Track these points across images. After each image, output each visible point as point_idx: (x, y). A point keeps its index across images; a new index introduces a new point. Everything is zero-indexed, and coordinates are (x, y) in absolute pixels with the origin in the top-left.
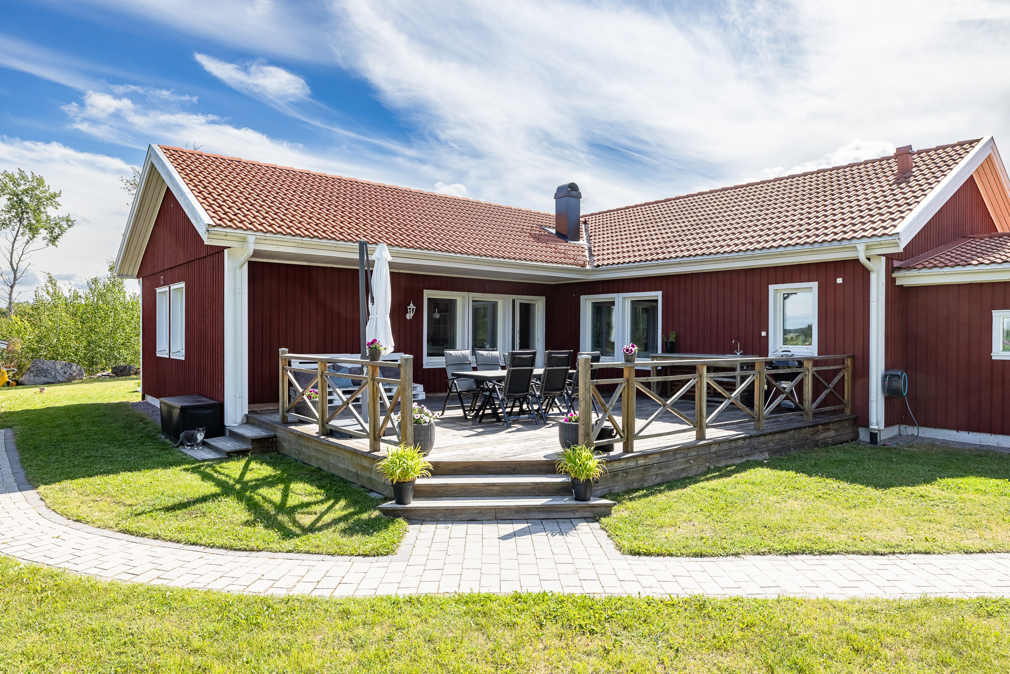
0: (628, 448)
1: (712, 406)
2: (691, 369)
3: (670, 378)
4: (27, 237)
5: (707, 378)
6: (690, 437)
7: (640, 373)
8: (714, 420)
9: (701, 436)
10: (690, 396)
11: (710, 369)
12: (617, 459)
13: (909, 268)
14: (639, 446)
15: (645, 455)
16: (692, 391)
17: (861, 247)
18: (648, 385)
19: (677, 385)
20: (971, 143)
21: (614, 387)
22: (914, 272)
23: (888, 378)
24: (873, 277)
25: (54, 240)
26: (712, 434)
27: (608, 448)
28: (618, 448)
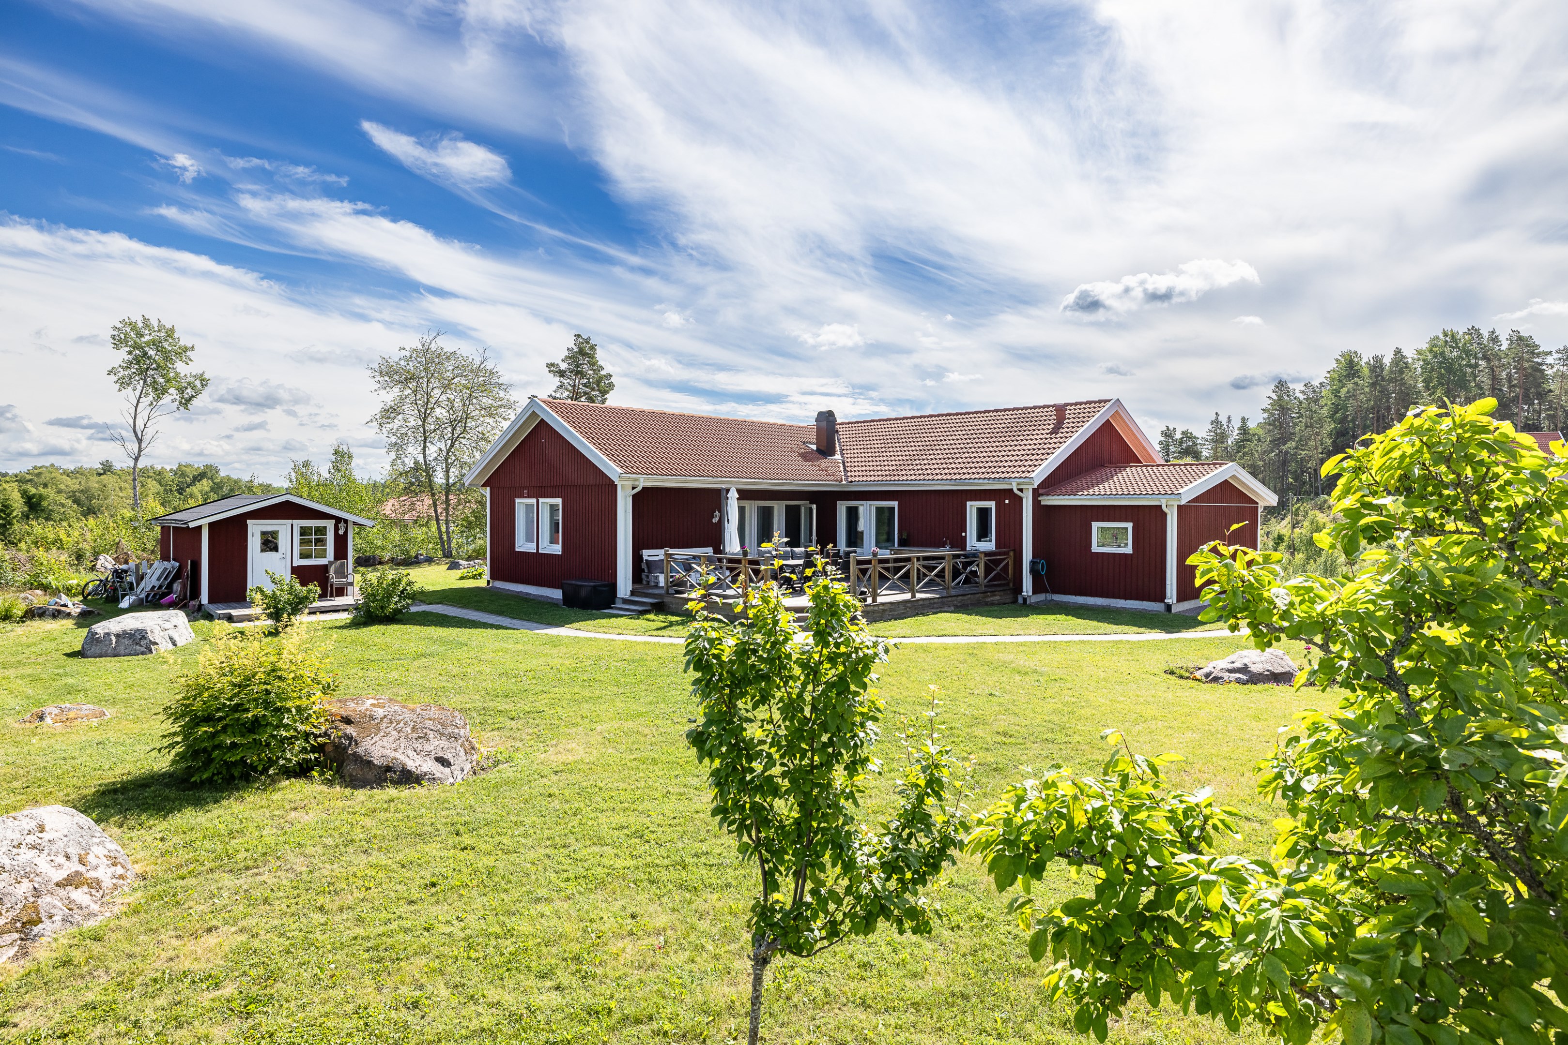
0: (874, 600)
1: (919, 580)
2: (908, 560)
3: (897, 565)
4: (150, 398)
5: (916, 564)
6: (907, 596)
7: (881, 561)
8: (922, 588)
9: (913, 596)
10: (907, 576)
11: (918, 559)
12: (869, 605)
13: (1048, 495)
14: (880, 600)
15: (883, 604)
16: (908, 571)
17: (1014, 484)
18: (887, 569)
19: (900, 569)
20: (1106, 401)
21: (867, 569)
22: (1050, 497)
23: (1033, 563)
24: (1024, 501)
25: (185, 403)
26: (919, 596)
27: (865, 600)
28: (869, 600)
